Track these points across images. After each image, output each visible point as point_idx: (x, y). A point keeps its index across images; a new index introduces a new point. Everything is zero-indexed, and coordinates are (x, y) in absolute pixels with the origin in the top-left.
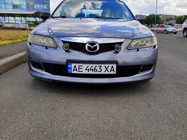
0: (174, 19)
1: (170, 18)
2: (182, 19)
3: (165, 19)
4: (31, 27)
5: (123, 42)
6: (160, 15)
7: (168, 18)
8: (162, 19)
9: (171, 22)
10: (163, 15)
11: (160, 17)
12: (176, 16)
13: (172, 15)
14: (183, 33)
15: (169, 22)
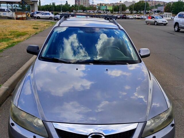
0: (162, 6)
1: (158, 4)
2: (170, 6)
3: (154, 5)
4: (18, 16)
5: (135, 129)
6: (149, 1)
7: (156, 4)
8: (151, 5)
9: (159, 8)
10: (152, 1)
11: (149, 3)
12: (164, 2)
13: (160, 2)
14: (174, 28)
15: (157, 8)
